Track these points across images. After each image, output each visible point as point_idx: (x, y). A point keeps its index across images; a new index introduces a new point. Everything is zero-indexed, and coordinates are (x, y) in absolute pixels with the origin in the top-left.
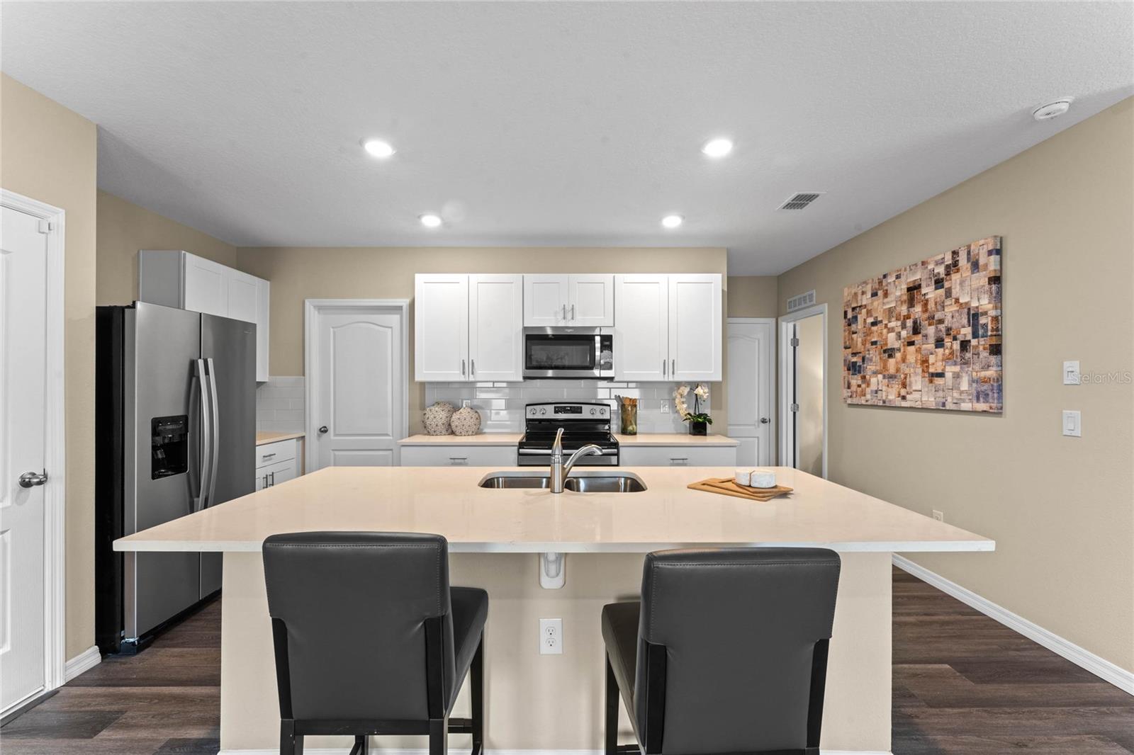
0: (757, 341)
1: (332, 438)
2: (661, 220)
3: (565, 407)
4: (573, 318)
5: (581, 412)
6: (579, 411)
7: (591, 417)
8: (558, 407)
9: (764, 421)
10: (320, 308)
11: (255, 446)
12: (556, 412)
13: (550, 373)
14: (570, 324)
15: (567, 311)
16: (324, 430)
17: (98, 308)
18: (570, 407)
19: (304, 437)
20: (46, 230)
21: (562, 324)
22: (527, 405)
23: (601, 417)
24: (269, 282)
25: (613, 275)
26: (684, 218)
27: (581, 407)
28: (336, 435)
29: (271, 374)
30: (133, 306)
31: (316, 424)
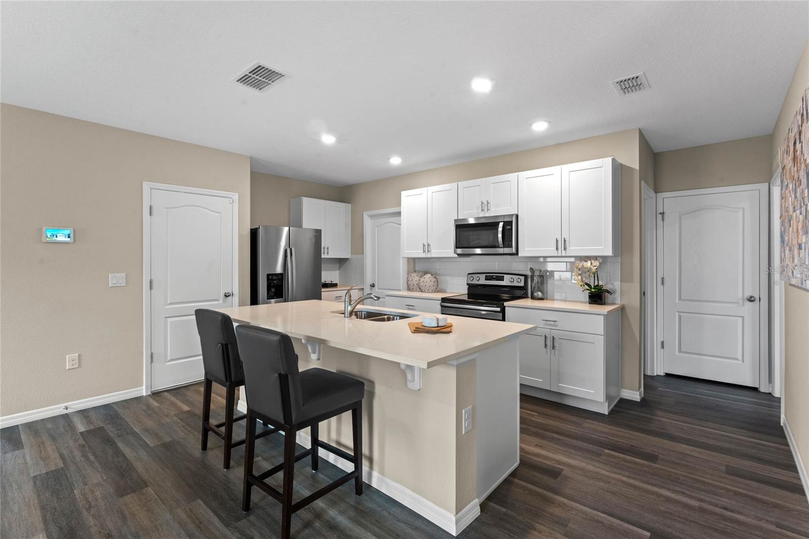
0: (741, 212)
1: (377, 290)
2: (530, 125)
3: (493, 276)
4: (488, 210)
5: (503, 280)
6: (502, 279)
7: (510, 284)
8: (488, 276)
9: (751, 299)
10: (371, 216)
11: (321, 292)
12: (486, 279)
13: (478, 251)
14: (487, 215)
15: (485, 205)
16: (373, 286)
17: (251, 229)
18: (496, 276)
19: (363, 289)
20: (232, 202)
21: (481, 215)
22: (469, 274)
23: (517, 284)
24: (350, 205)
25: (517, 174)
26: (549, 122)
27: (503, 276)
28: (378, 289)
29: (352, 254)
30: (259, 228)
31: (369, 281)
